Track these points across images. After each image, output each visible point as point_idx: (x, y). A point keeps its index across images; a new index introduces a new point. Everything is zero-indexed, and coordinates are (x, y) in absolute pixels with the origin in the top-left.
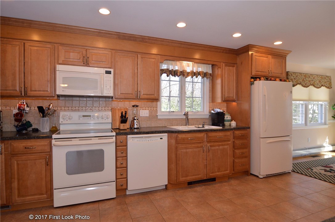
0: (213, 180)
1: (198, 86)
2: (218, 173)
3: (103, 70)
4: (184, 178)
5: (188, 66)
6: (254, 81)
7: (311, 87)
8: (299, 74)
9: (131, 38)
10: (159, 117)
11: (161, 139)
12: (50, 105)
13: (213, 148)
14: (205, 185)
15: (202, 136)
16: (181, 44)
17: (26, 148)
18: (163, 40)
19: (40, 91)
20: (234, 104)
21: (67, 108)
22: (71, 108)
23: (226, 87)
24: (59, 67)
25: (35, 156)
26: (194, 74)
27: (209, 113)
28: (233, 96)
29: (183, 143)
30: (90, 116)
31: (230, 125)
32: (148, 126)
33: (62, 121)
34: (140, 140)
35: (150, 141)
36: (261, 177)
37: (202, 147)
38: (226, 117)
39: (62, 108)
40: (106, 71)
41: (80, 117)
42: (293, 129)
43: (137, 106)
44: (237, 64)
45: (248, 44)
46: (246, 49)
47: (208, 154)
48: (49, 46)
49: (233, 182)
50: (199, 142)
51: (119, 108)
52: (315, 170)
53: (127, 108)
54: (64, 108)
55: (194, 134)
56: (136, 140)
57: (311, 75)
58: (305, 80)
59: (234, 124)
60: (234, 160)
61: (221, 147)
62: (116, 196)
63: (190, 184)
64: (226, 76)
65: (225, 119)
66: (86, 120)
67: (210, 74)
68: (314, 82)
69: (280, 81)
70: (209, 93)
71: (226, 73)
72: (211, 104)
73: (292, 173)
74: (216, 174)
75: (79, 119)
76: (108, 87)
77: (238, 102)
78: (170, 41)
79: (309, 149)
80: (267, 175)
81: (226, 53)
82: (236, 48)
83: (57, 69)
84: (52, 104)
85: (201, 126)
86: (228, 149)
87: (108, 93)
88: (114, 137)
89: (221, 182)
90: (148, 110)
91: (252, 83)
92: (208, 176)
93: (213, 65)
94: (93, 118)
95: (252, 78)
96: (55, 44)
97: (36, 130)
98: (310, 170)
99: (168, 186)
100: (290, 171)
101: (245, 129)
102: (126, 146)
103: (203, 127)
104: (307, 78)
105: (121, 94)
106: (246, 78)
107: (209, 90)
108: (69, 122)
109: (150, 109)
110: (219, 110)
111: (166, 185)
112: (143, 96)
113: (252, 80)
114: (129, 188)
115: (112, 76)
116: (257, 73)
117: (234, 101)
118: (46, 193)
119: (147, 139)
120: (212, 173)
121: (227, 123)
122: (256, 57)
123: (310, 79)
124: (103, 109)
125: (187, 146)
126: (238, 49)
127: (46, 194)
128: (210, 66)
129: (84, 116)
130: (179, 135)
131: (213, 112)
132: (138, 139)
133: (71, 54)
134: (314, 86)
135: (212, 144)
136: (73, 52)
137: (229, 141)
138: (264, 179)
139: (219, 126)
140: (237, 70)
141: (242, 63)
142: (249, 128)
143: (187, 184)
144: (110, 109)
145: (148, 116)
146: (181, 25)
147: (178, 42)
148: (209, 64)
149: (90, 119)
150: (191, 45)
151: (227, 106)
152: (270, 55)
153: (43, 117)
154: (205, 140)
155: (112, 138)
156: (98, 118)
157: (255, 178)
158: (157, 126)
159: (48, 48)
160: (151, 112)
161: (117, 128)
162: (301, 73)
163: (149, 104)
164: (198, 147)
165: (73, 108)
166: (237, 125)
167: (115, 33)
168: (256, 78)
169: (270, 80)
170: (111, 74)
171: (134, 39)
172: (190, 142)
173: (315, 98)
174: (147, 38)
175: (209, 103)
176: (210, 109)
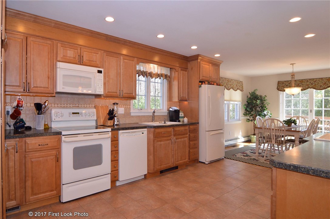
0: (176, 168)
1: (158, 86)
2: (180, 162)
3: (96, 69)
4: (159, 167)
5: (154, 68)
6: (201, 84)
7: (231, 90)
8: (224, 79)
9: (115, 41)
10: (132, 114)
11: (143, 133)
12: (45, 102)
13: (177, 140)
14: (172, 173)
15: (171, 130)
16: (152, 49)
17: (39, 145)
18: (139, 44)
19: (41, 87)
20: (186, 103)
21: (57, 105)
22: (60, 105)
23: (181, 88)
24: (60, 65)
25: (46, 153)
26: (159, 76)
27: (168, 111)
28: (185, 96)
29: (159, 136)
30: (78, 113)
31: (183, 121)
32: (124, 123)
33: (55, 118)
34: (128, 135)
35: (135, 136)
36: (207, 163)
37: (170, 139)
38: (180, 114)
39: (52, 105)
40: (98, 70)
41: (70, 114)
42: (225, 124)
43: (117, 104)
44: (188, 69)
45: (198, 54)
46: (195, 58)
47: (174, 146)
48: (49, 42)
49: (190, 168)
50: (168, 135)
51: (101, 105)
52: (237, 156)
53: (107, 105)
54: (54, 105)
55: (165, 129)
56: (125, 134)
57: (231, 80)
58: (228, 84)
59: (186, 120)
60: (189, 150)
61: (182, 139)
62: (111, 187)
63: (162, 172)
64: (181, 79)
65: (180, 116)
66: (76, 117)
67: (169, 76)
68: (233, 86)
69: (217, 85)
70: (168, 92)
71: (181, 77)
72: (169, 102)
73: (225, 159)
74: (179, 162)
75: (70, 116)
76: (100, 86)
77: (189, 101)
78: (144, 46)
79: (231, 140)
80: (210, 161)
81: (181, 59)
82: (188, 56)
83: (58, 67)
84: (47, 101)
85: (163, 122)
86: (187, 141)
87: (100, 92)
88: (110, 133)
89: (182, 169)
90: (124, 108)
91: (200, 87)
92: (174, 164)
93: (170, 68)
94: (81, 115)
95: (200, 82)
96: (54, 41)
97: (29, 128)
98: (234, 156)
99: (147, 175)
100: (223, 158)
101: (196, 124)
102: (118, 140)
103: (165, 123)
104: (229, 83)
105: (108, 92)
106: (195, 82)
107: (168, 90)
108: (60, 119)
109: (125, 106)
110: (176, 108)
111: (145, 175)
112: (125, 94)
113: (200, 84)
114: (120, 179)
115: (102, 75)
116: (203, 78)
117: (186, 100)
118: (56, 189)
119: (133, 133)
120: (177, 161)
121: (181, 119)
122: (203, 65)
123: (231, 84)
124: (88, 106)
125: (161, 139)
126: (189, 57)
127: (56, 191)
128: (169, 69)
129: (73, 113)
130: (156, 130)
131: (171, 109)
132: (127, 134)
133: (68, 51)
134: (233, 89)
135: (177, 137)
136: (70, 50)
137: (187, 134)
138: (209, 165)
139: (176, 122)
140: (188, 74)
141: (192, 69)
142: (198, 123)
143: (159, 172)
144: (94, 106)
145: (123, 113)
146: (161, 36)
147: (150, 47)
148: (168, 68)
149: (79, 116)
150: (159, 51)
151: (179, 104)
152: (211, 63)
153: (39, 114)
154: (172, 133)
155: (109, 134)
156: (86, 115)
157: (203, 164)
158: (130, 123)
159: (49, 44)
160: (125, 110)
161: (102, 125)
162: (225, 78)
163: (124, 102)
164: (168, 140)
165: (62, 105)
166: (188, 122)
167: (105, 35)
168: (203, 82)
169: (211, 84)
170: (102, 73)
171: (118, 41)
172: (163, 136)
173: (233, 99)
174: (128, 41)
175: (168, 101)
176: (168, 107)
